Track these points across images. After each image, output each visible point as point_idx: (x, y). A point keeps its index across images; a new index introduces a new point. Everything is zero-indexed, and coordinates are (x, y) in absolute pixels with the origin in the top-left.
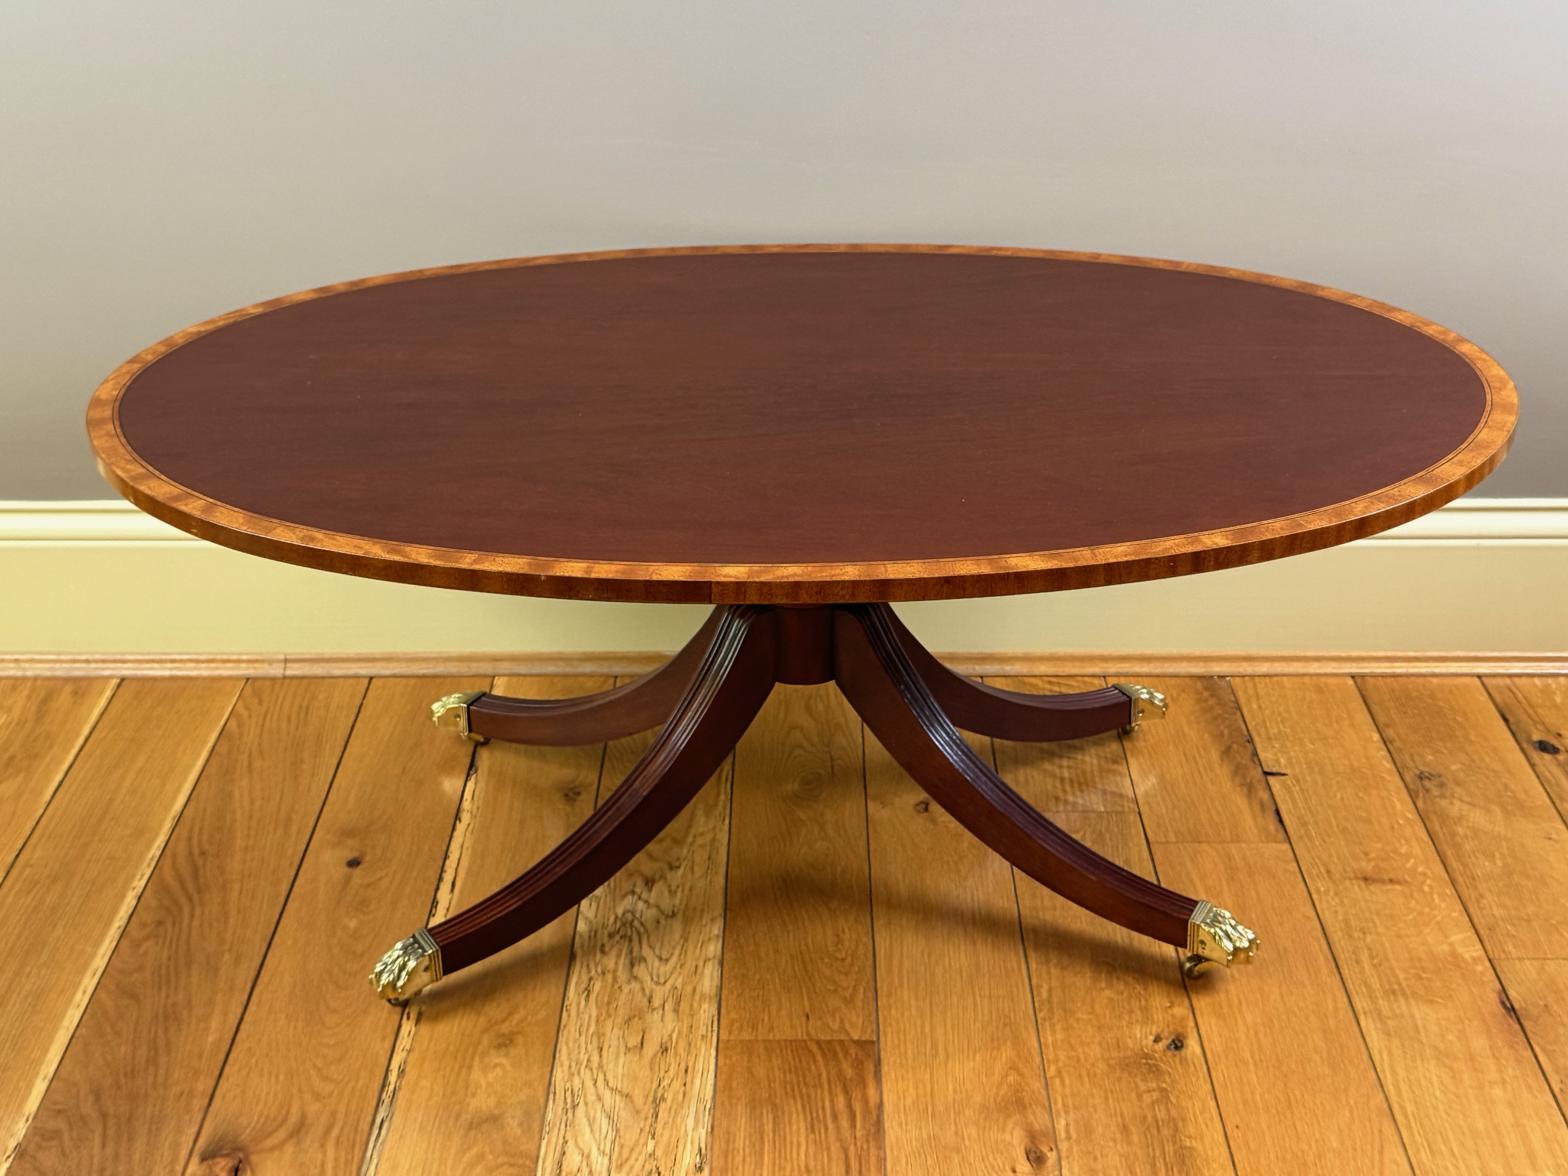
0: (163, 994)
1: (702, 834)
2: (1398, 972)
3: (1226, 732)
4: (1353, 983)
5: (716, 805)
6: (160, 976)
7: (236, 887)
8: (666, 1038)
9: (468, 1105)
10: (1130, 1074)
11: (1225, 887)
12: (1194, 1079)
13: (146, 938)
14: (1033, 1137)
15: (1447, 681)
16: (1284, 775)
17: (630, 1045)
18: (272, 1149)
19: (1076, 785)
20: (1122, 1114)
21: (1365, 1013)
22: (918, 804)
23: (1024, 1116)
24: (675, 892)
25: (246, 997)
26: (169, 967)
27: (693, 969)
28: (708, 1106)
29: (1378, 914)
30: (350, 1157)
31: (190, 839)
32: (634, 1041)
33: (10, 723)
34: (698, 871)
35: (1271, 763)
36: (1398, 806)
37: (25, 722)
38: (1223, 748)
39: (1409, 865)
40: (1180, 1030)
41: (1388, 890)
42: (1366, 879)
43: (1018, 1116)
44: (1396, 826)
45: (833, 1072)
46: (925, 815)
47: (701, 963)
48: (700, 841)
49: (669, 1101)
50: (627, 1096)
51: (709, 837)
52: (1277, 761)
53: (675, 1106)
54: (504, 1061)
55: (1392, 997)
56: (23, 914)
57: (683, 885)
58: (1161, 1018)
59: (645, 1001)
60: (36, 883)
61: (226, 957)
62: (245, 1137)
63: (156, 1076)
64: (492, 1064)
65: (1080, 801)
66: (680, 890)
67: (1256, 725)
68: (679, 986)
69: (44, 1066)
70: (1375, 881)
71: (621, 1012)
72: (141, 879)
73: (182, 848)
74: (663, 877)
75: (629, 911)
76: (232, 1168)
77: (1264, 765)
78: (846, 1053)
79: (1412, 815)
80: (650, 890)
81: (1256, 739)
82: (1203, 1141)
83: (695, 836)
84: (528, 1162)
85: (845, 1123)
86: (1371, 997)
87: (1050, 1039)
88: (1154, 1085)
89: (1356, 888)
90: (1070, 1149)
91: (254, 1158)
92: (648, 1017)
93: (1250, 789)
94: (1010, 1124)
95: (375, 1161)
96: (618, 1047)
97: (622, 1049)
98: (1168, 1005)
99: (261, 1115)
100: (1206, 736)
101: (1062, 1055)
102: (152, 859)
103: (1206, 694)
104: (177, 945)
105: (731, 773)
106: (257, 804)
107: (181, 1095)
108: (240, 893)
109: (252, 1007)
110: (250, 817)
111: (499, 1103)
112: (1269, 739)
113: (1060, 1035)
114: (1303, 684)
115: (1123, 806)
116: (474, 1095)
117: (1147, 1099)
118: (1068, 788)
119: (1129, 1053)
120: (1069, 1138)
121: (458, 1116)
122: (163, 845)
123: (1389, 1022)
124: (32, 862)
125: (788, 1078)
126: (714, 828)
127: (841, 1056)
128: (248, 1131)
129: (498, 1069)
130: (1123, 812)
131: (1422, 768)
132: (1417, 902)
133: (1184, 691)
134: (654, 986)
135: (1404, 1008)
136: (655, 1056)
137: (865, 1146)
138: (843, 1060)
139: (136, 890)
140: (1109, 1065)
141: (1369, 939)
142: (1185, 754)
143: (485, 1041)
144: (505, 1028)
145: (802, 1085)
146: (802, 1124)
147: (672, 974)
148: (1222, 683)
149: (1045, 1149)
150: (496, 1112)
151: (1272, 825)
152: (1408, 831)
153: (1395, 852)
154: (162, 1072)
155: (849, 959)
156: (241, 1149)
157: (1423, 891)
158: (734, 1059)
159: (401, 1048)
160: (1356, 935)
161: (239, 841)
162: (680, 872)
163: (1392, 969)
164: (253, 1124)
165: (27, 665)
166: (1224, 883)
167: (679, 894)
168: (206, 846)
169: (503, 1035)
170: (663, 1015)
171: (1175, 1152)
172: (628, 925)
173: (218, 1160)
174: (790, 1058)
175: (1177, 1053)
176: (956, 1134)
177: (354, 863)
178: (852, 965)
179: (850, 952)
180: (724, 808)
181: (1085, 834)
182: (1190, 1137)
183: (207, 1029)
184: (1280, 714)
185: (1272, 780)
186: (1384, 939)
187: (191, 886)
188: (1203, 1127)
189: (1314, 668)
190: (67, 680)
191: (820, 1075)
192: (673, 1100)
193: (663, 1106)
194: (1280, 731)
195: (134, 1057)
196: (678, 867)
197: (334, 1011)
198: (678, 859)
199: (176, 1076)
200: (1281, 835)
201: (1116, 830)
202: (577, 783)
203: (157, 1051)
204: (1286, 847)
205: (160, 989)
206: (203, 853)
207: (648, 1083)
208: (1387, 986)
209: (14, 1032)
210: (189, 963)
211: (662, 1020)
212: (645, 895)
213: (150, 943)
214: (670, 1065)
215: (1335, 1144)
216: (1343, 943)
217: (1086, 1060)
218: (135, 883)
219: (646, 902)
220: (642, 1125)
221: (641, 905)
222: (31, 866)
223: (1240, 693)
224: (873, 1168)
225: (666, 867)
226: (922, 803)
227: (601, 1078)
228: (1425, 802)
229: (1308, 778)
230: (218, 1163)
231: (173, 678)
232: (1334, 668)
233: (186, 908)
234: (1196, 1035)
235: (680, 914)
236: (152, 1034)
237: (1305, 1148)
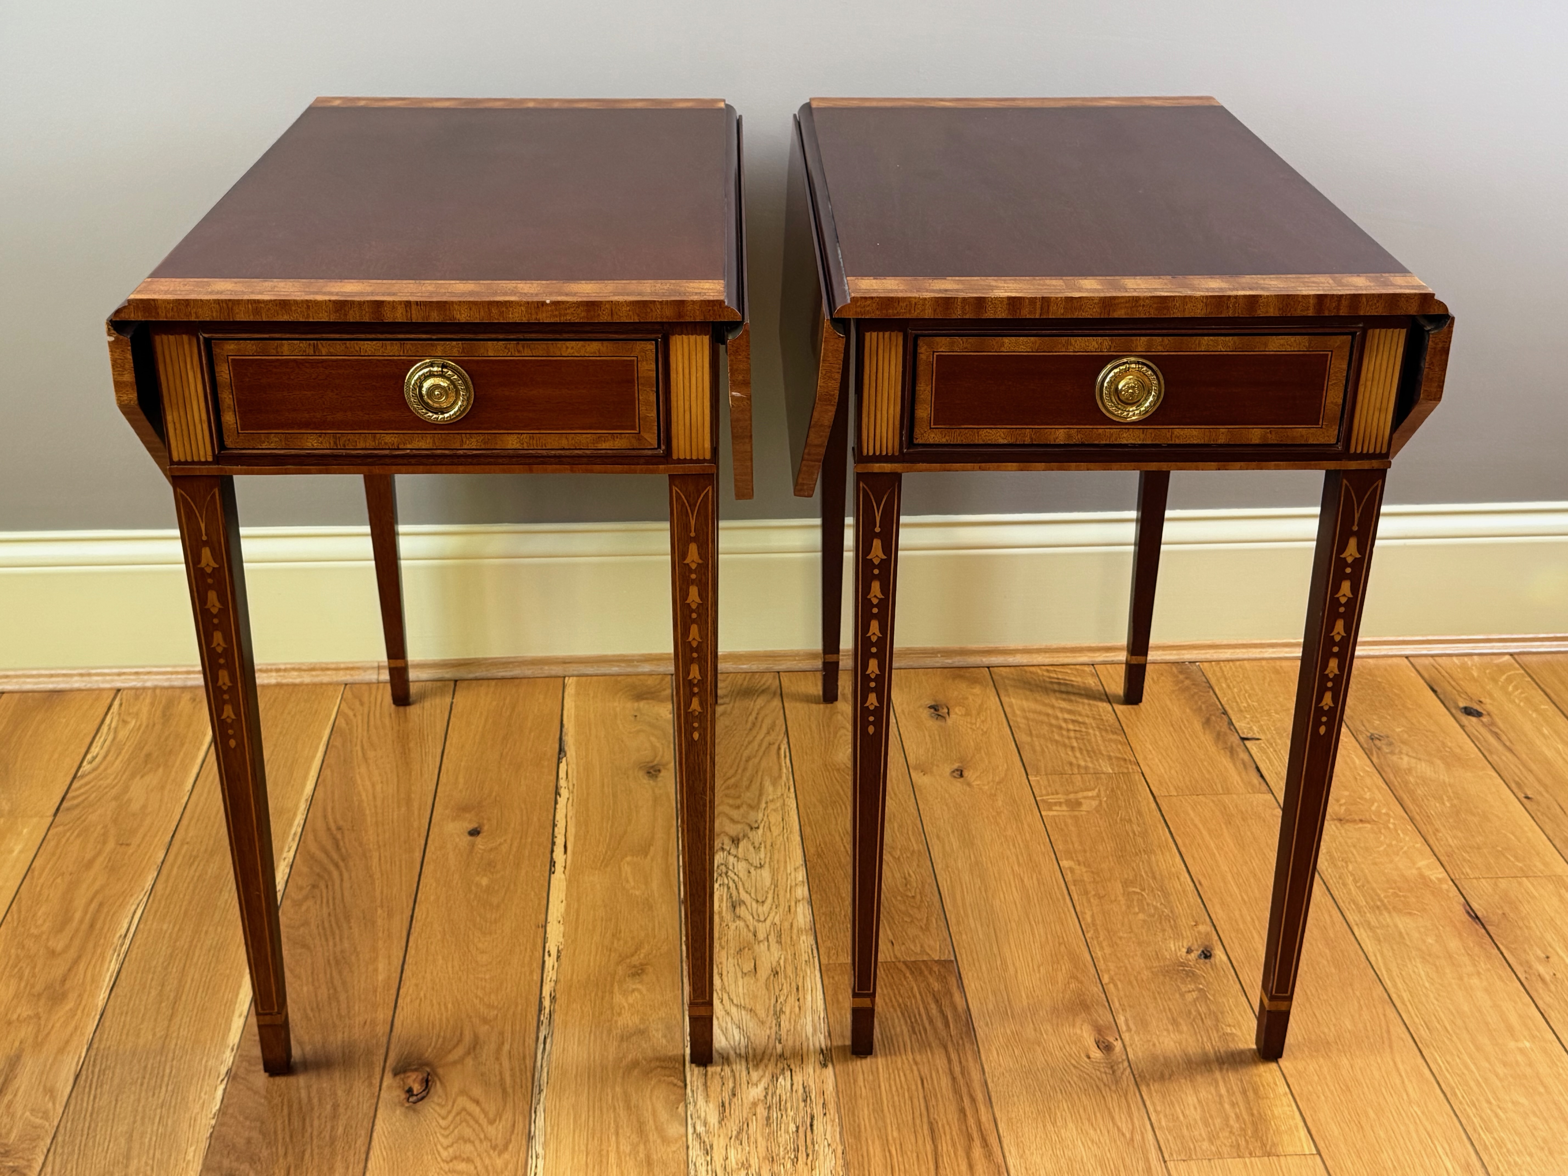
0: (331, 943)
1: (772, 801)
2: (1379, 892)
3: (1203, 706)
4: (1343, 902)
5: (780, 777)
6: (324, 929)
7: (376, 854)
8: (774, 964)
9: (616, 1022)
10: (1171, 978)
11: (1225, 830)
12: (1225, 981)
13: (306, 898)
14: (1099, 1030)
15: (1381, 661)
16: (1258, 739)
17: (745, 971)
18: (455, 1063)
19: (1085, 752)
20: (1170, 1009)
21: (1357, 925)
22: (954, 772)
23: (1090, 1014)
24: (759, 848)
25: (404, 944)
26: (330, 921)
27: (787, 909)
28: (822, 1016)
29: (1354, 846)
30: (523, 1067)
31: (325, 817)
32: (748, 966)
33: (140, 726)
34: (776, 831)
35: (1245, 731)
36: (1357, 761)
37: (154, 725)
38: (1204, 720)
39: (1373, 808)
40: (1207, 943)
41: (1360, 828)
42: (1341, 820)
43: (1084, 1015)
44: (1358, 777)
45: (922, 985)
46: (961, 780)
47: (793, 904)
48: (771, 806)
49: (788, 1013)
50: (751, 1010)
51: (779, 804)
52: (1251, 729)
53: (793, 1016)
54: (639, 986)
55: (1377, 912)
56: (189, 883)
57: (765, 842)
58: (1189, 935)
59: (751, 935)
60: (196, 857)
61: (379, 911)
62: (429, 1054)
63: (339, 1010)
64: (630, 989)
65: (1090, 765)
66: (763, 845)
67: (1228, 701)
68: (778, 923)
69: (237, 1005)
70: (1348, 821)
71: (731, 944)
72: (289, 851)
73: (320, 824)
74: (745, 836)
75: (722, 864)
76: (422, 1079)
77: (1240, 732)
78: (931, 971)
79: (1370, 769)
80: (738, 847)
81: (1230, 712)
82: (1240, 1028)
83: (767, 803)
84: (677, 1065)
85: (940, 1024)
86: (1360, 912)
87: (1099, 954)
88: (1192, 987)
89: (1333, 826)
90: (1132, 1038)
91: (440, 1071)
92: (756, 947)
93: (1232, 752)
94: (1078, 1022)
95: (545, 1070)
96: (735, 973)
97: (739, 975)
98: (1194, 924)
99: (439, 1036)
100: (1188, 710)
101: (1112, 966)
102: (295, 834)
103: (1181, 677)
104: (334, 904)
105: (787, 751)
106: (379, 787)
107: (365, 1023)
108: (380, 859)
109: (411, 951)
110: (375, 798)
111: (642, 1020)
112: (1241, 711)
113: (1108, 951)
114: (1263, 667)
115: (1128, 768)
116: (620, 1014)
117: (1189, 997)
118: (1078, 754)
119: (1167, 963)
120: (1129, 1030)
121: (610, 1031)
122: (302, 822)
123: (1378, 931)
124: (188, 840)
125: (885, 992)
126: (782, 795)
127: (926, 973)
128: (430, 1050)
129: (636, 993)
130: (1129, 773)
131: (1372, 731)
132: (1385, 837)
133: (1162, 674)
134: (756, 923)
135: (1388, 920)
136: (768, 978)
137: (961, 1042)
138: (929, 976)
139: (287, 860)
140: (1152, 972)
141: (1350, 868)
142: (1172, 725)
143: (620, 970)
144: (635, 960)
145: (898, 997)
146: (904, 1027)
147: (769, 913)
148: (1193, 667)
149: (1111, 1040)
150: (642, 1027)
151: (1256, 780)
152: (1368, 781)
153: (1361, 798)
154: (344, 1006)
155: (918, 897)
156: (427, 1064)
157: (1389, 828)
158: (836, 979)
159: (549, 979)
160: (1340, 864)
161: (369, 819)
162: (760, 831)
163: (1373, 890)
164: (433, 1044)
165: (146, 677)
166: (1223, 826)
167: (762, 849)
168: (341, 823)
169: (635, 966)
170: (769, 946)
171: (1220, 1037)
172: (724, 875)
173: (409, 1074)
174: (884, 977)
175: (1207, 961)
176: (1035, 1030)
177: (474, 832)
178: (922, 901)
179: (918, 890)
180: (788, 779)
181: (1099, 790)
182: (1229, 1026)
183: (376, 970)
184: (1246, 692)
185: (1249, 744)
186: (1363, 866)
187: (335, 856)
188: (1240, 1018)
189: (1269, 653)
190: (184, 688)
191: (912, 988)
192: (791, 1013)
193: (783, 1017)
194: (1249, 705)
195: (316, 995)
196: (758, 828)
197: (483, 952)
198: (756, 821)
199: (357, 1008)
200: (1264, 787)
201: (1125, 787)
202: (655, 762)
203: (335, 990)
204: (1269, 797)
205: (327, 940)
206: (339, 828)
207: (767, 1000)
208: (1372, 903)
209: (204, 979)
210: (348, 918)
211: (769, 949)
212: (733, 851)
213: (310, 903)
214: (782, 985)
215: (1349, 1027)
216: (1329, 870)
217: (1133, 969)
218: (285, 855)
219: (735, 856)
220: (768, 1032)
221: (731, 859)
222: (187, 843)
223: (1210, 675)
224: (970, 1059)
225: (747, 829)
226: (957, 770)
227: (725, 997)
228: (1378, 757)
229: (1279, 741)
230: (409, 1077)
231: (279, 685)
232: (1286, 653)
233: (335, 874)
234: (1221, 947)
235: (767, 865)
236: (328, 976)
237: (1326, 1030)
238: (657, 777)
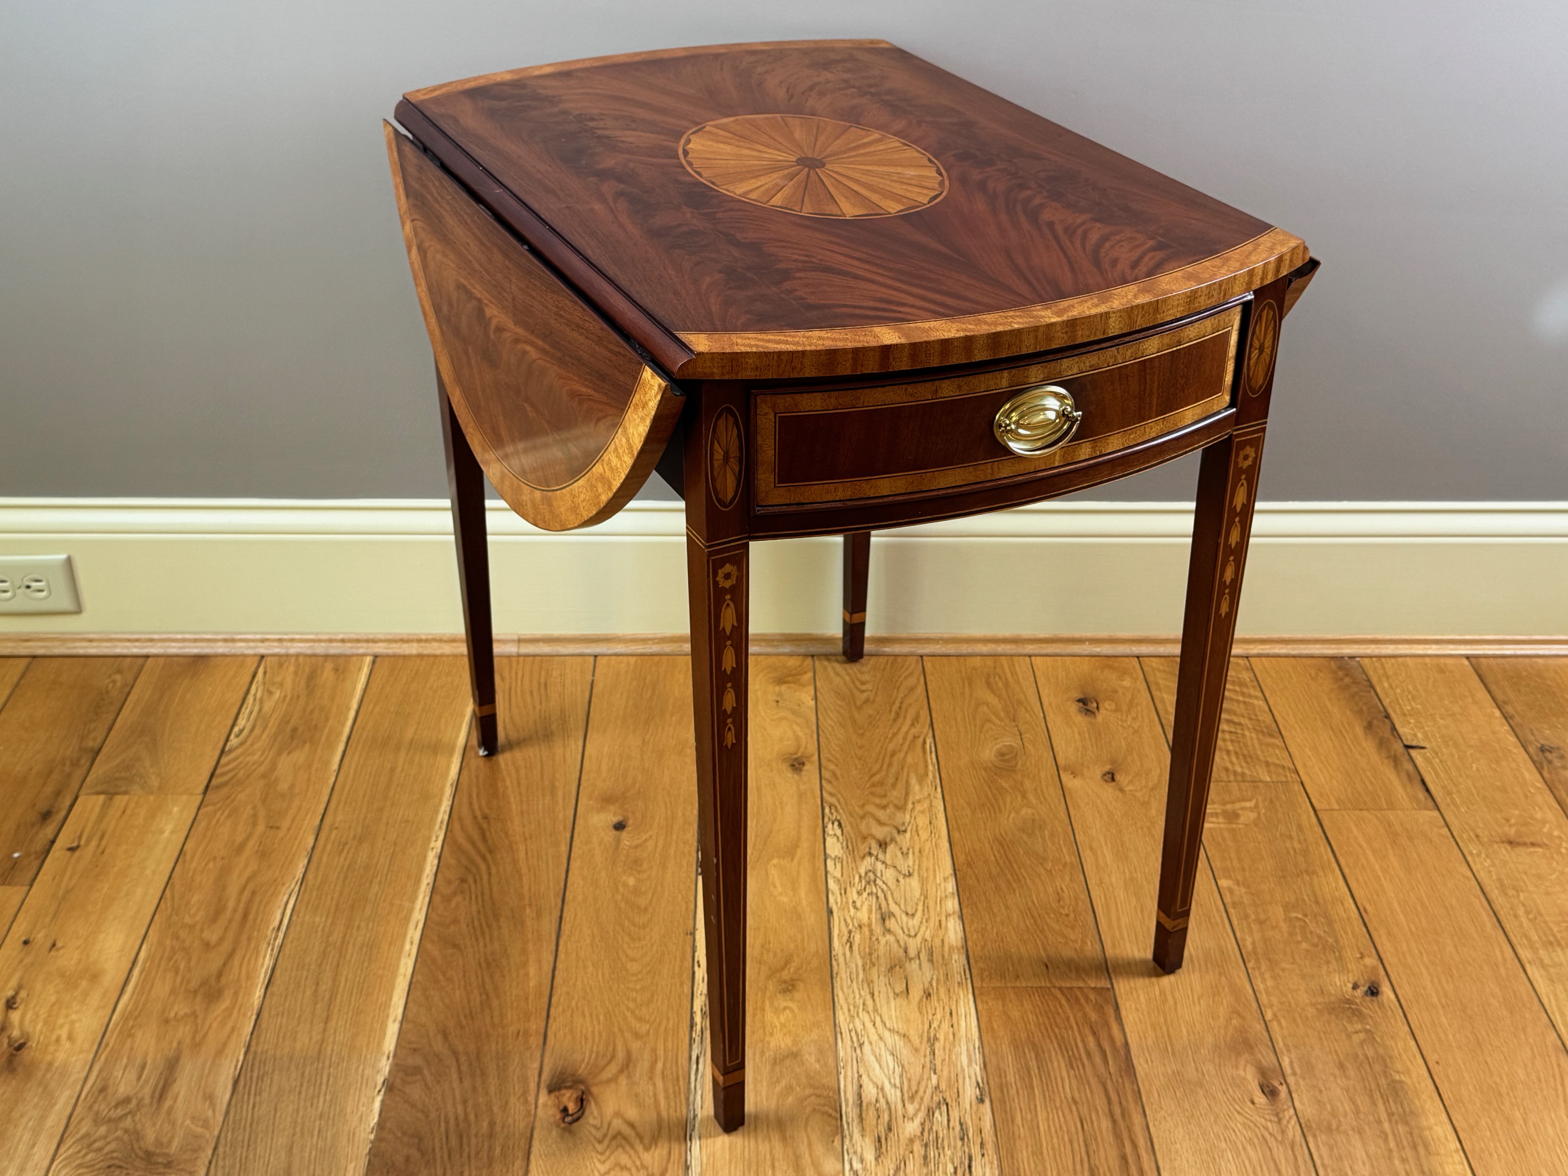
0: (481, 944)
1: (919, 801)
2: (1551, 925)
3: (1365, 708)
4: (1515, 936)
5: (927, 775)
6: (474, 927)
7: (522, 847)
8: (927, 985)
9: (769, 1043)
10: (1337, 1016)
11: (1391, 851)
12: (1392, 1021)
13: (455, 894)
14: (1263, 1072)
15: (1551, 661)
16: (1423, 748)
17: (897, 991)
18: (608, 1081)
19: (1241, 757)
20: (1336, 1052)
21: (1530, 963)
22: (1104, 775)
23: (1252, 1054)
24: (907, 854)
25: (554, 948)
26: (479, 920)
27: (937, 923)
28: (977, 1046)
29: (1526, 873)
30: (677, 1088)
31: (471, 804)
32: (900, 987)
33: (285, 697)
34: (924, 835)
35: (1409, 737)
36: (1527, 775)
37: (299, 696)
38: (1365, 724)
39: (1545, 830)
40: (1373, 979)
41: (1531, 853)
42: (1510, 843)
43: (1247, 1055)
44: (1528, 794)
45: (1079, 1015)
46: (1113, 784)
47: (943, 918)
48: (919, 807)
49: (942, 1041)
50: (904, 1036)
51: (926, 805)
52: (1415, 735)
53: (948, 1045)
54: (791, 1004)
55: (1550, 949)
56: (339, 873)
57: (913, 847)
58: (1355, 968)
59: (901, 951)
60: (345, 844)
61: (528, 911)
62: (582, 1070)
63: (492, 1017)
64: (781, 1007)
65: (1247, 772)
66: (911, 851)
67: (1390, 703)
68: (929, 939)
69: (391, 1009)
70: (1518, 844)
71: (882, 961)
72: (436, 840)
73: (465, 811)
74: (893, 840)
75: (870, 871)
76: (577, 1098)
77: (1403, 738)
78: (1087, 999)
79: (1540, 784)
80: (885, 852)
81: (1392, 715)
82: (1410, 1077)
83: (913, 803)
84: (831, 1094)
85: (1098, 1059)
86: (1532, 947)
87: (1262, 986)
88: (1359, 1027)
89: (1503, 850)
90: (1297, 1083)
91: (595, 1090)
92: (907, 965)
93: (1395, 761)
94: (1242, 1062)
95: (699, 1093)
96: (887, 992)
97: (891, 995)
98: (1359, 956)
99: (591, 1052)
100: (1348, 712)
101: (1274, 1000)
102: (442, 822)
103: (1341, 674)
104: (483, 901)
105: (933, 745)
106: (523, 772)
107: (518, 1033)
108: (527, 853)
109: (562, 956)
110: (519, 784)
111: (795, 1042)
112: (1404, 715)
113: (1270, 983)
114: (1426, 664)
115: (1286, 776)
116: (772, 1034)
117: (1356, 1039)
118: (1234, 759)
119: (1333, 999)
120: (1294, 1074)
121: (762, 1053)
122: (448, 809)
123: (1552, 970)
124: (336, 825)
125: (1041, 1020)
126: (929, 795)
127: (1082, 1001)
128: (583, 1066)
129: (787, 1011)
130: (1288, 782)
131: (1542, 742)
132: (1558, 863)
133: (1320, 670)
134: (906, 938)
135: (1562, 958)
136: (921, 1000)
137: (1120, 1081)
138: (1085, 1005)
139: (435, 850)
140: (1317, 1009)
141: (1522, 896)
142: (1332, 729)
143: (771, 987)
144: (785, 975)
145: (1054, 1027)
146: (1061, 1061)
147: (919, 928)
148: (1353, 663)
149: (1276, 1083)
150: (794, 1049)
151: (1421, 795)
152: (1539, 799)
153: (1532, 818)
154: (496, 1013)
155: (1072, 915)
156: (581, 1082)
157: (1561, 853)
158: (990, 1004)
159: (699, 992)
160: (1511, 892)
161: (514, 806)
162: (908, 835)
163: (1545, 922)
164: (586, 1060)
165: (289, 644)
166: (1389, 846)
167: (911, 855)
168: (487, 811)
169: (785, 982)
170: (920, 965)
171: (1389, 1085)
172: (872, 883)
173: (563, 1091)
174: (1039, 1003)
175: (1374, 998)
176: (1197, 1070)
177: (620, 826)
178: (1076, 920)
179: (1071, 908)
180: (934, 777)
181: (1257, 802)
182: (1398, 1072)
183: (527, 975)
184: (1410, 692)
185: (1413, 752)
186: (1535, 896)
187: (482, 848)
188: (1409, 1063)
189: (1433, 650)
190: (326, 657)
191: (1068, 1018)
192: (945, 1040)
193: (937, 1045)
194: (1413, 709)
195: (469, 1000)
196: (905, 831)
197: (633, 960)
198: (903, 824)
199: (509, 1016)
200: (1430, 804)
201: (1284, 797)
202: (799, 754)
203: (487, 995)
204: (1436, 813)
205: (477, 940)
206: (485, 817)
207: (920, 1026)
208: (1544, 938)
209: (357, 979)
210: (497, 917)
211: (920, 968)
212: (881, 856)
213: (458, 898)
214: (936, 1009)
215: (1522, 1076)
216: (1500, 899)
217: (1297, 1006)
218: (432, 844)
219: (883, 862)
220: (922, 1061)
221: (879, 866)
222: (336, 828)
223: (1371, 673)
224: (1130, 1099)
225: (895, 832)
226: (1108, 773)
227: (878, 1020)
228: (1550, 773)
229: (1444, 750)
230: (564, 1095)
231: (420, 656)
232: (1451, 649)
233: (483, 867)
234: (1388, 983)
235: (916, 874)
236: (480, 979)
237: (1498, 1080)
238: (801, 770)
